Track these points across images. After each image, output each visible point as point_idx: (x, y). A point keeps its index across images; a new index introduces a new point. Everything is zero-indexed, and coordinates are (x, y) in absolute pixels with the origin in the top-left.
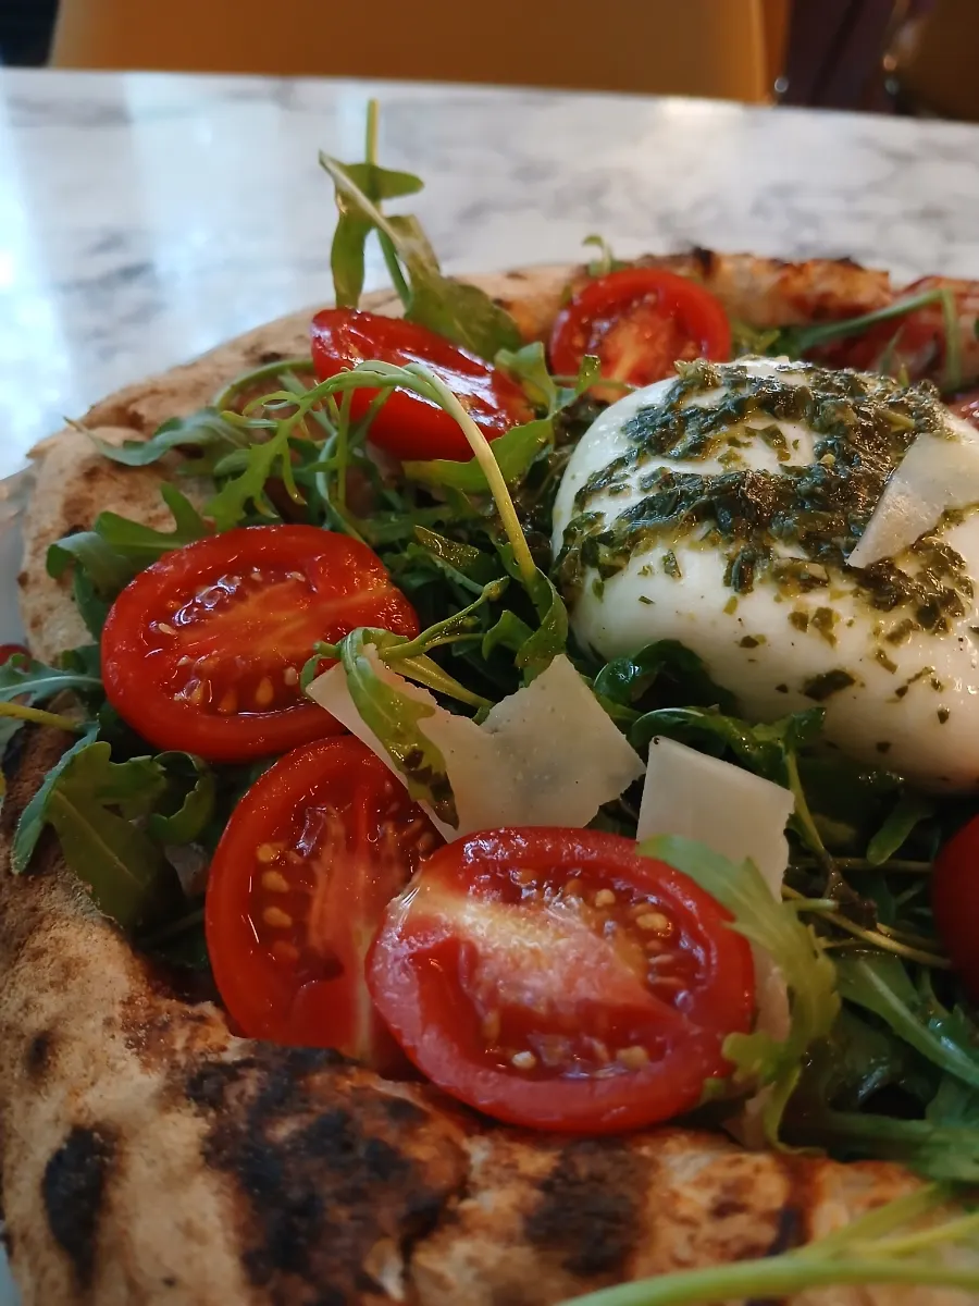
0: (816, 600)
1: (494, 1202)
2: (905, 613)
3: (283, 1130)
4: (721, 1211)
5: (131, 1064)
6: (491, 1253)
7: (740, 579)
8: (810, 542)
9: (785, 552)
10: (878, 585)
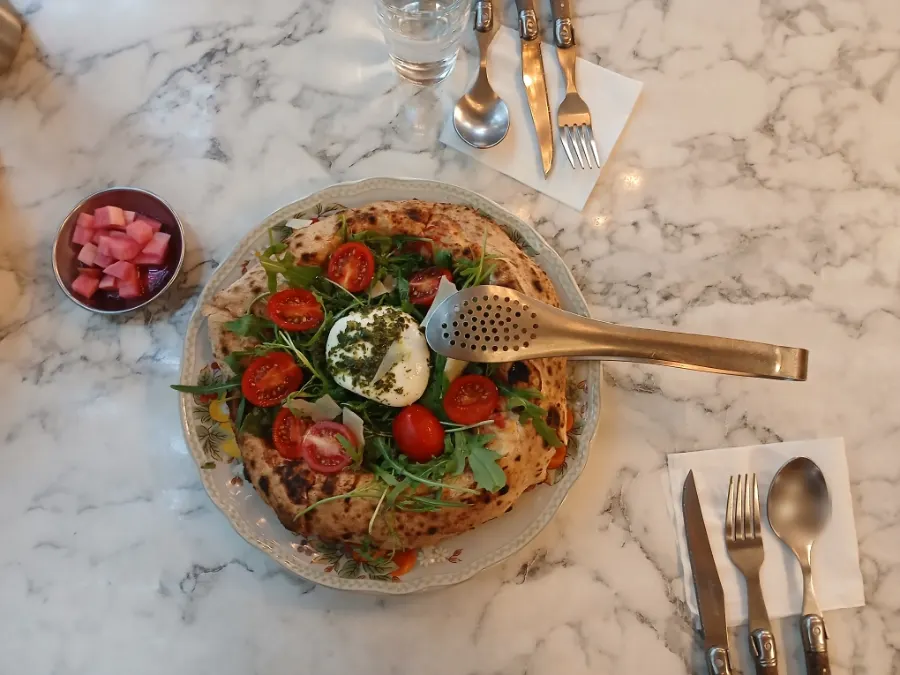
0: (367, 388)
1: (318, 486)
2: (382, 389)
3: (290, 478)
4: (345, 485)
5: (267, 465)
6: (317, 492)
7: (354, 384)
8: (367, 376)
9: (362, 378)
10: (378, 385)
